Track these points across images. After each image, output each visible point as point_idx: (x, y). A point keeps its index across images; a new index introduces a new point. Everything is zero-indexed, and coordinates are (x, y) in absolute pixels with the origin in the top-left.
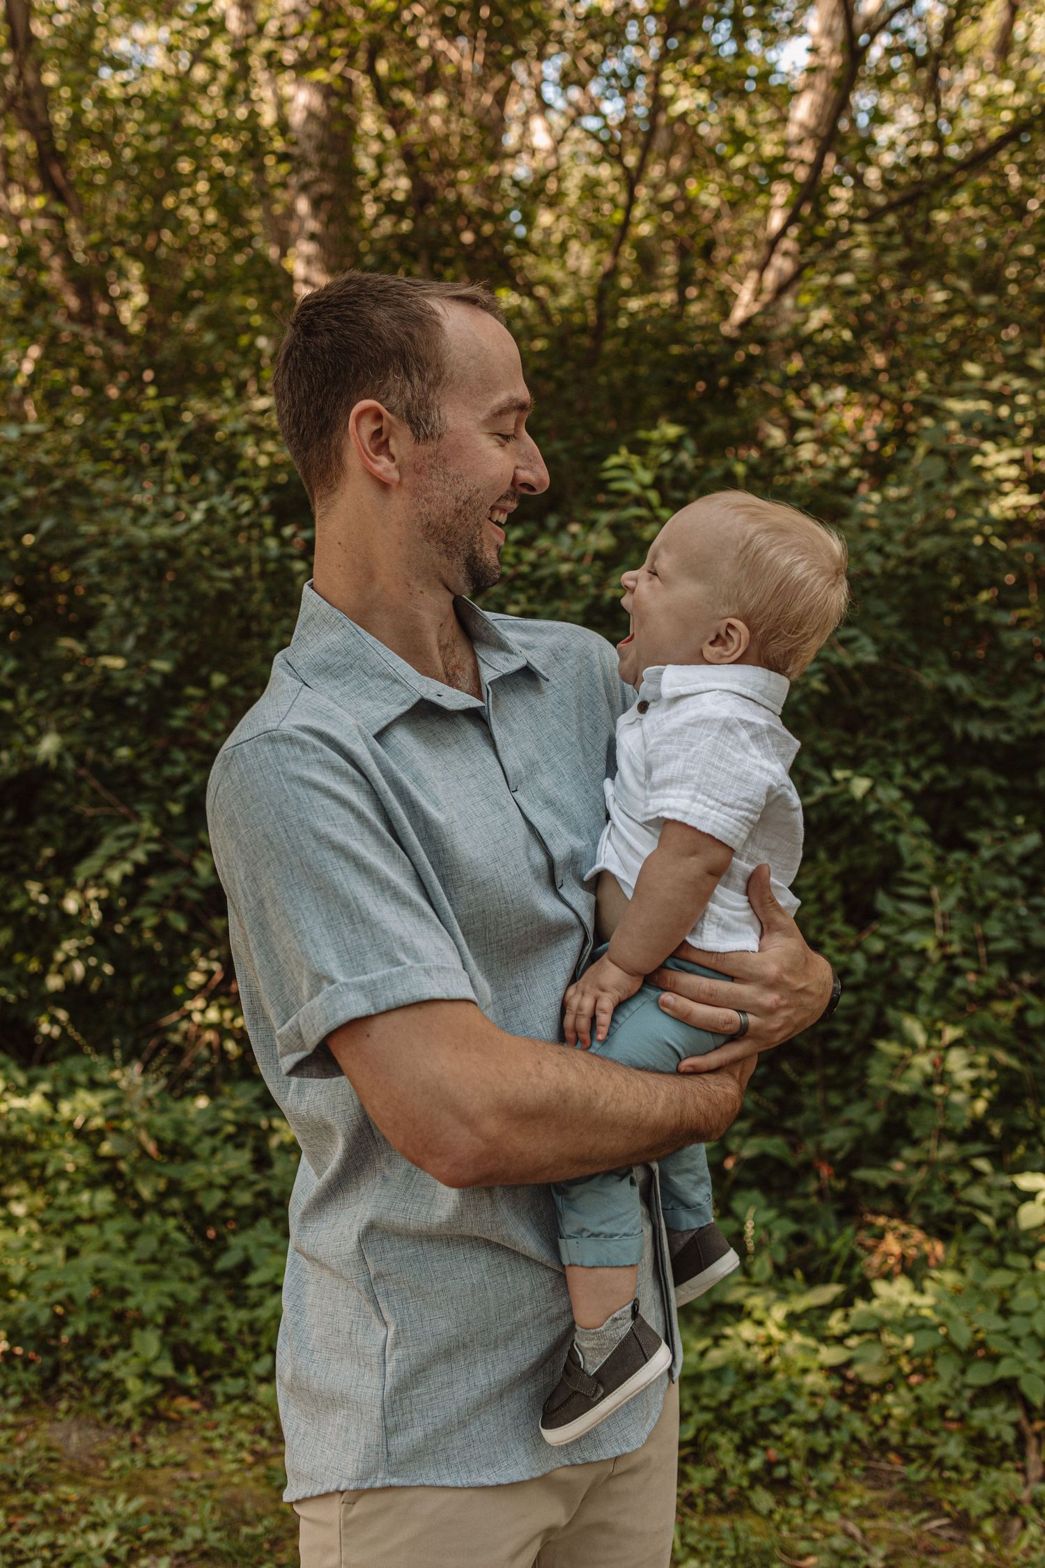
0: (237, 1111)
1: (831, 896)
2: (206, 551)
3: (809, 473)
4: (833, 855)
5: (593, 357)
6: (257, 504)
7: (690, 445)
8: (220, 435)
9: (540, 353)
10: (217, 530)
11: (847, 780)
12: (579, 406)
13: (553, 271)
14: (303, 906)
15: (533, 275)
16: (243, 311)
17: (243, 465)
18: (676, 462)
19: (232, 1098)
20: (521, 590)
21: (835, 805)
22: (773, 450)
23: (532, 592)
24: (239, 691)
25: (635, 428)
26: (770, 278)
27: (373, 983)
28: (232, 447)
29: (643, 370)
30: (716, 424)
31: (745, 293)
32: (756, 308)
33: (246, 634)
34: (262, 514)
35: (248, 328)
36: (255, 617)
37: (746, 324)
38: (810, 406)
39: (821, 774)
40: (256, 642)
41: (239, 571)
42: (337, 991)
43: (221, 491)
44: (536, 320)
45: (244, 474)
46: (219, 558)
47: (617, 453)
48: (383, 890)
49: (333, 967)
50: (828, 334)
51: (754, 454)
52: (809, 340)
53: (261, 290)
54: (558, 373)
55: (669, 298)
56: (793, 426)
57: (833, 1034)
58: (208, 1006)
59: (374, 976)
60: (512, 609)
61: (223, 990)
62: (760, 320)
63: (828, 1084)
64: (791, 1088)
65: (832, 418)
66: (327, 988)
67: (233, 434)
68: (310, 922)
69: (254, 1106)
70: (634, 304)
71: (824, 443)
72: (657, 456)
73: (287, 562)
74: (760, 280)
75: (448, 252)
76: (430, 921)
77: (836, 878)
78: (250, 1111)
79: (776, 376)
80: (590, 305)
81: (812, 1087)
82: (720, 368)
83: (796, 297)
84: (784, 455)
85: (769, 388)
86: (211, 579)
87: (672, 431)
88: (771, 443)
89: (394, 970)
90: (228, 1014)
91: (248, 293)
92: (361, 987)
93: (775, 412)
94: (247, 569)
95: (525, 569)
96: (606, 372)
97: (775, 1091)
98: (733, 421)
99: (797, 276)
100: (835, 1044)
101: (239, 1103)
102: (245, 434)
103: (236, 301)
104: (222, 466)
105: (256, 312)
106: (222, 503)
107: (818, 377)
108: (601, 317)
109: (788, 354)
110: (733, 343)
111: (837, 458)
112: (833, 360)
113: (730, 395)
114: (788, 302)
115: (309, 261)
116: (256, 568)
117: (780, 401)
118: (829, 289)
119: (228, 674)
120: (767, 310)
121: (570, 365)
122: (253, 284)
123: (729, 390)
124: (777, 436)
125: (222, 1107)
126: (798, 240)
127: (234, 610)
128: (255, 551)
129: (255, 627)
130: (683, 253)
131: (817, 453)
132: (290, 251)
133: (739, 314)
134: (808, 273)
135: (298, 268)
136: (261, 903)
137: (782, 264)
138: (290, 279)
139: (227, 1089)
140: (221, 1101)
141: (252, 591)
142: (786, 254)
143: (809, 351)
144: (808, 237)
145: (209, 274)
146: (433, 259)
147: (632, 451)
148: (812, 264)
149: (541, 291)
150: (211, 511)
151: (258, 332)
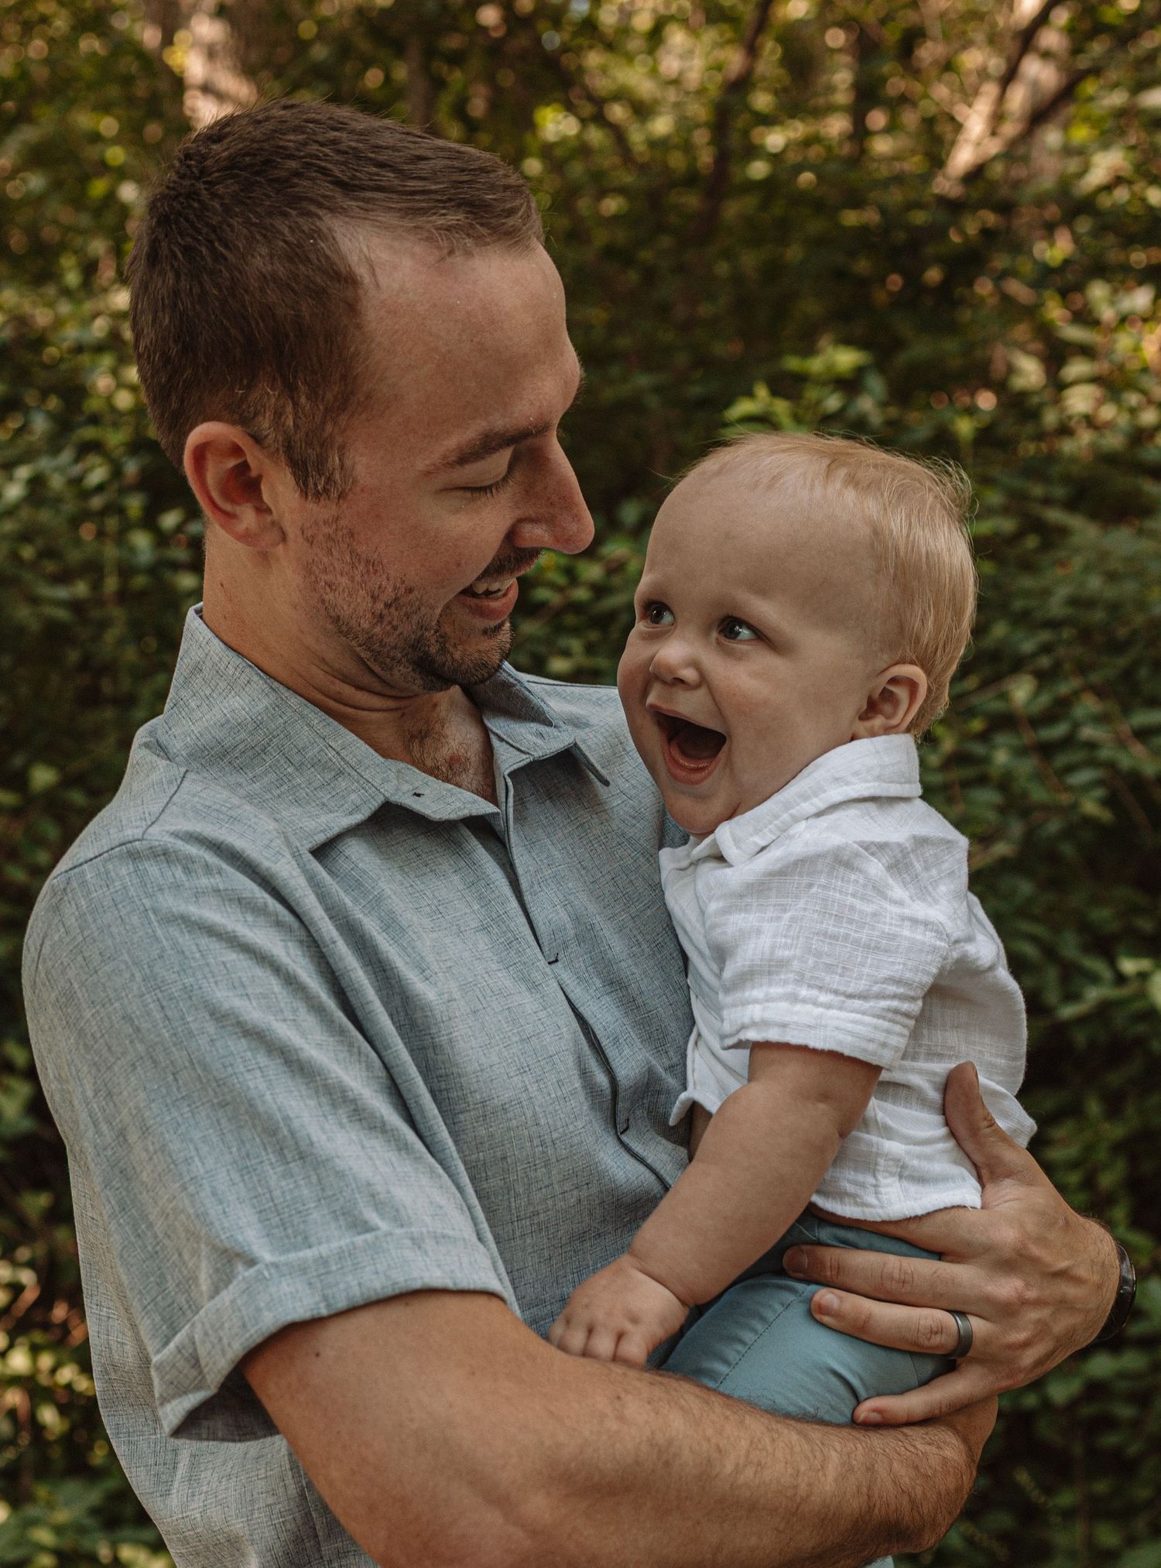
0: (58, 1530)
1: (1107, 1180)
2: (27, 552)
3: (1085, 437)
4: (1114, 1108)
5: (706, 228)
6: (117, 472)
7: (876, 384)
8: (52, 352)
9: (615, 219)
10: (45, 516)
11: (1143, 976)
12: (680, 312)
13: (635, 78)
14: (197, 1135)
15: (601, 85)
16: (96, 138)
17: (93, 405)
18: (852, 412)
19: (51, 1506)
20: (575, 631)
21: (1119, 1019)
22: (1023, 395)
23: (594, 635)
24: (77, 797)
25: (777, 355)
26: (1018, 98)
27: (323, 1261)
28: (76, 371)
29: (794, 253)
30: (920, 349)
31: (975, 120)
32: (994, 147)
33: (91, 698)
34: (125, 490)
35: (103, 167)
36: (109, 669)
37: (976, 174)
38: (1084, 317)
39: (1096, 965)
40: (109, 713)
41: (81, 589)
42: (260, 1278)
43: (54, 445)
44: (609, 161)
45: (94, 420)
46: (50, 567)
47: (750, 394)
48: (334, 1105)
49: (251, 1236)
50: (1121, 194)
51: (986, 401)
52: (1086, 206)
53: (130, 101)
54: (646, 255)
55: (837, 126)
56: (1055, 354)
57: (1108, 1422)
58: (11, 1346)
59: (324, 1249)
60: (559, 665)
61: (38, 1317)
62: (998, 170)
63: (1096, 1510)
64: (1030, 1514)
65: (1124, 342)
66: (243, 1273)
67: (79, 349)
68: (210, 1162)
69: (88, 1522)
70: (775, 139)
71: (1113, 384)
72: (819, 402)
73: (168, 575)
74: (1001, 98)
75: (453, 42)
76: (418, 1159)
77: (1117, 1148)
78: (81, 1530)
79: (1026, 267)
80: (701, 137)
81: (1069, 1515)
82: (930, 250)
83: (1066, 127)
84: (1041, 406)
85: (1017, 289)
86: (34, 600)
87: (846, 359)
88: (1019, 383)
89: (359, 1240)
90: (46, 1361)
91: (105, 108)
92: (303, 1269)
93: (1021, 331)
94: (96, 585)
95: (581, 594)
96: (728, 255)
97: (1002, 1520)
98: (950, 346)
99: (1067, 93)
100: (1110, 1440)
101: (62, 1516)
102: (99, 348)
103: (84, 120)
104: (53, 403)
105: (116, 141)
106: (59, 469)
107: (1100, 270)
108: (723, 158)
109: (1049, 230)
110: (954, 207)
111: (1133, 411)
112: (1129, 241)
113: (948, 296)
114: (1052, 137)
115: (211, 53)
116: (111, 584)
117: (1031, 312)
118: (1125, 115)
119: (61, 768)
120: (1016, 151)
121: (666, 241)
122: (114, 91)
123: (944, 290)
124: (1029, 371)
125: (34, 1522)
126: (1071, 30)
127: (73, 656)
128: (111, 552)
129: (107, 686)
130: (865, 48)
131: (1100, 402)
132: (180, 36)
133: (963, 157)
134: (1089, 87)
135: (192, 65)
136: (122, 1134)
137: (1040, 74)
138: (178, 84)
139: (42, 1491)
140: (32, 1511)
141: (104, 624)
142: (1046, 55)
143: (1084, 225)
144: (1086, 25)
145: (40, 74)
146: (430, 53)
147: (775, 392)
148: (1095, 71)
149: (618, 112)
150: (36, 483)
151: (121, 174)
